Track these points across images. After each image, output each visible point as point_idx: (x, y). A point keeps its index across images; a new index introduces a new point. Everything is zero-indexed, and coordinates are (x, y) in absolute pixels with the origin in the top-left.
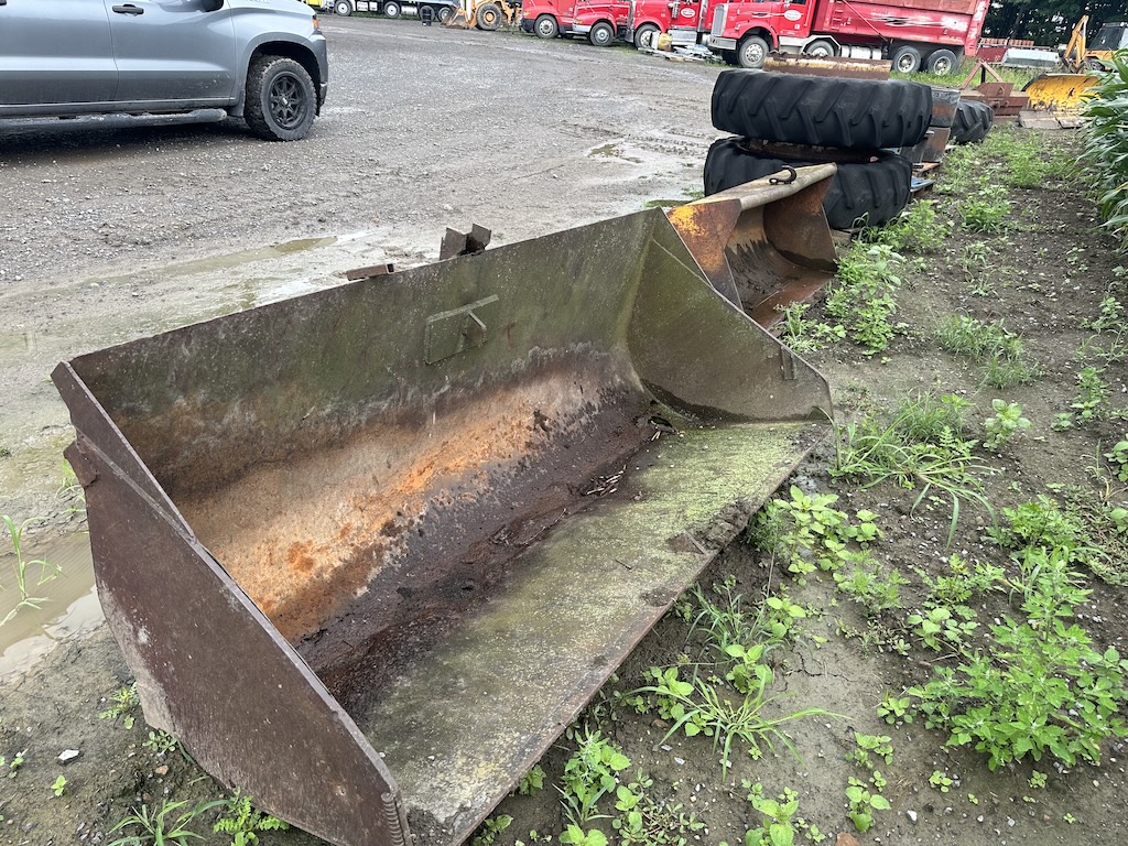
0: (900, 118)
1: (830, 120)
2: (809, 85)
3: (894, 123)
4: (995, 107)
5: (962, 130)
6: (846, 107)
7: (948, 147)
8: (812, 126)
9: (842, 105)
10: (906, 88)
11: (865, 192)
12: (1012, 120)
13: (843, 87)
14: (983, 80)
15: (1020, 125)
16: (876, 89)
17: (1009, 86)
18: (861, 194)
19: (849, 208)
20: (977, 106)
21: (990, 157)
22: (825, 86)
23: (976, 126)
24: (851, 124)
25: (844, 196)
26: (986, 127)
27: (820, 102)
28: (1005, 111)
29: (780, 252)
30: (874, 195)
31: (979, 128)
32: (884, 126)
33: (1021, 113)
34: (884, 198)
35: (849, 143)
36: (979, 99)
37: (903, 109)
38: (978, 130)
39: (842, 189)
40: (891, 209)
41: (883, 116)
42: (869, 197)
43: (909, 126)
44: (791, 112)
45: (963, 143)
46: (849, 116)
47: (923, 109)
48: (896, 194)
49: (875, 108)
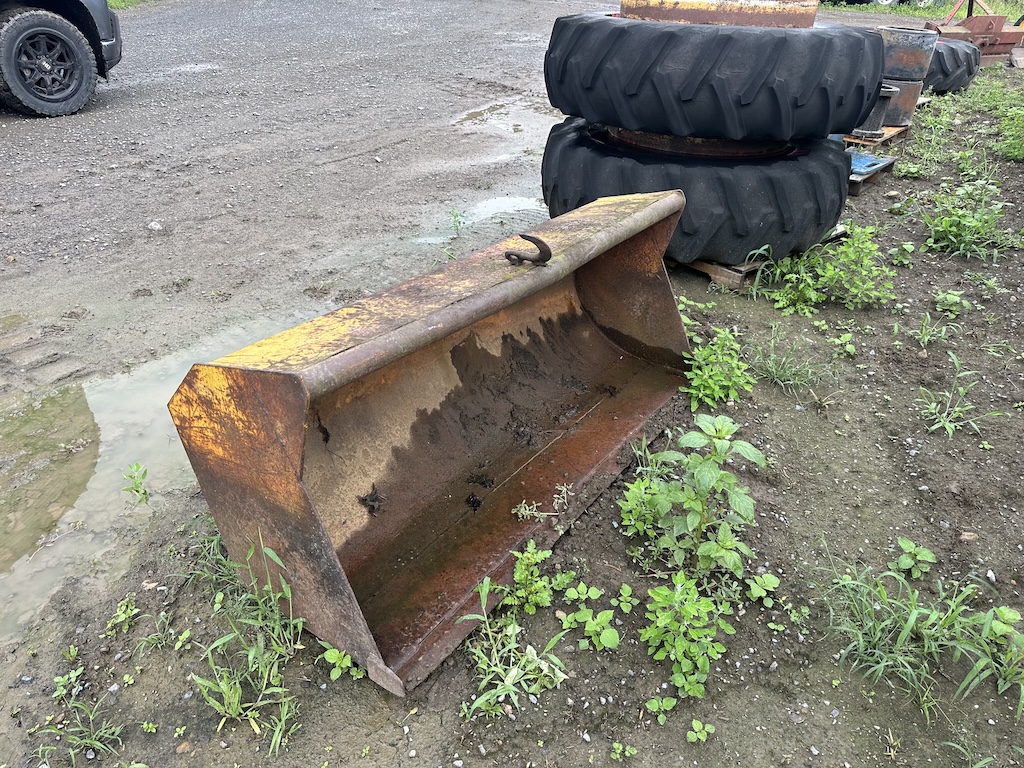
0: (824, 92)
1: (704, 97)
2: (670, 39)
3: (813, 102)
4: (983, 45)
5: (941, 76)
6: (731, 76)
7: (921, 100)
8: (676, 107)
9: (724, 73)
10: (837, 40)
11: (766, 210)
12: (1003, 60)
13: (726, 41)
14: (970, 13)
15: (1012, 65)
16: (782, 44)
17: (1002, 20)
18: (760, 213)
19: (740, 236)
20: (962, 47)
21: (975, 112)
22: (694, 39)
23: (959, 72)
24: (740, 104)
25: (732, 218)
26: (970, 73)
27: (688, 68)
28: (995, 49)
29: (602, 328)
30: (781, 215)
31: (962, 75)
32: (796, 105)
33: (1013, 51)
34: (798, 216)
35: (736, 133)
36: (964, 37)
37: (829, 77)
38: (961, 76)
39: (727, 206)
40: (811, 233)
41: (794, 89)
42: (774, 218)
43: (840, 103)
44: (641, 84)
45: (941, 93)
46: (735, 90)
47: (865, 74)
48: (818, 210)
49: (779, 77)
